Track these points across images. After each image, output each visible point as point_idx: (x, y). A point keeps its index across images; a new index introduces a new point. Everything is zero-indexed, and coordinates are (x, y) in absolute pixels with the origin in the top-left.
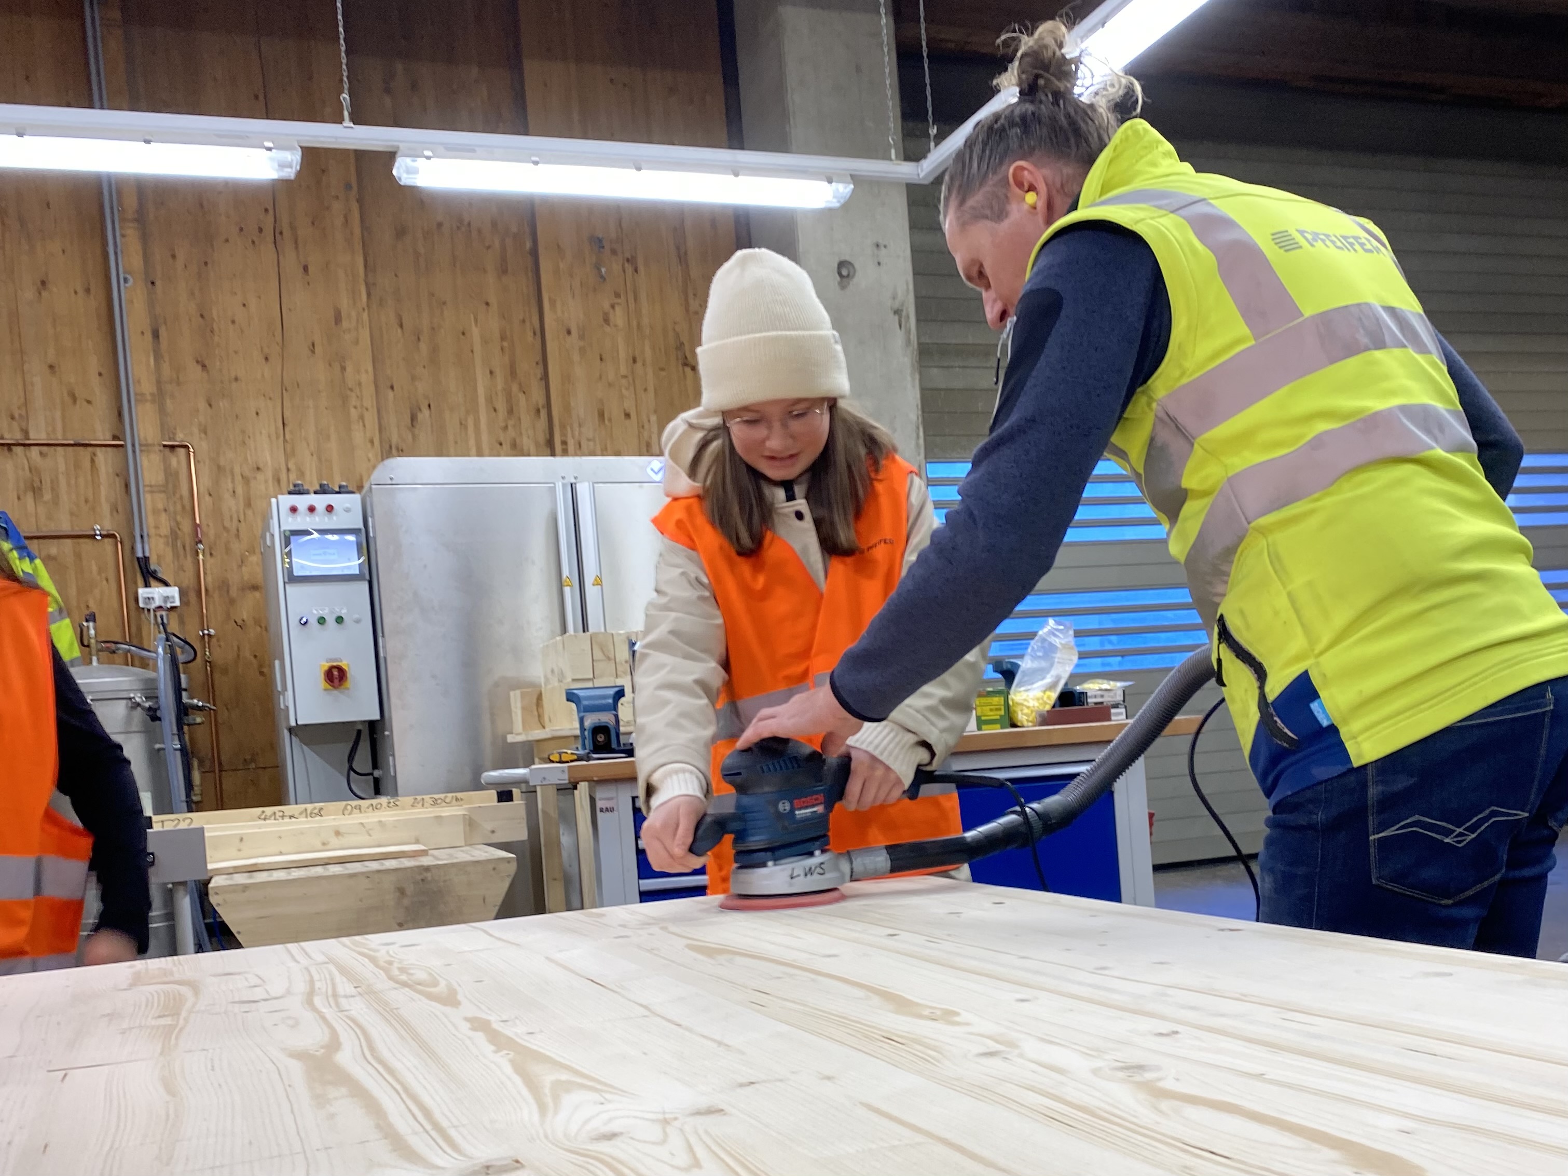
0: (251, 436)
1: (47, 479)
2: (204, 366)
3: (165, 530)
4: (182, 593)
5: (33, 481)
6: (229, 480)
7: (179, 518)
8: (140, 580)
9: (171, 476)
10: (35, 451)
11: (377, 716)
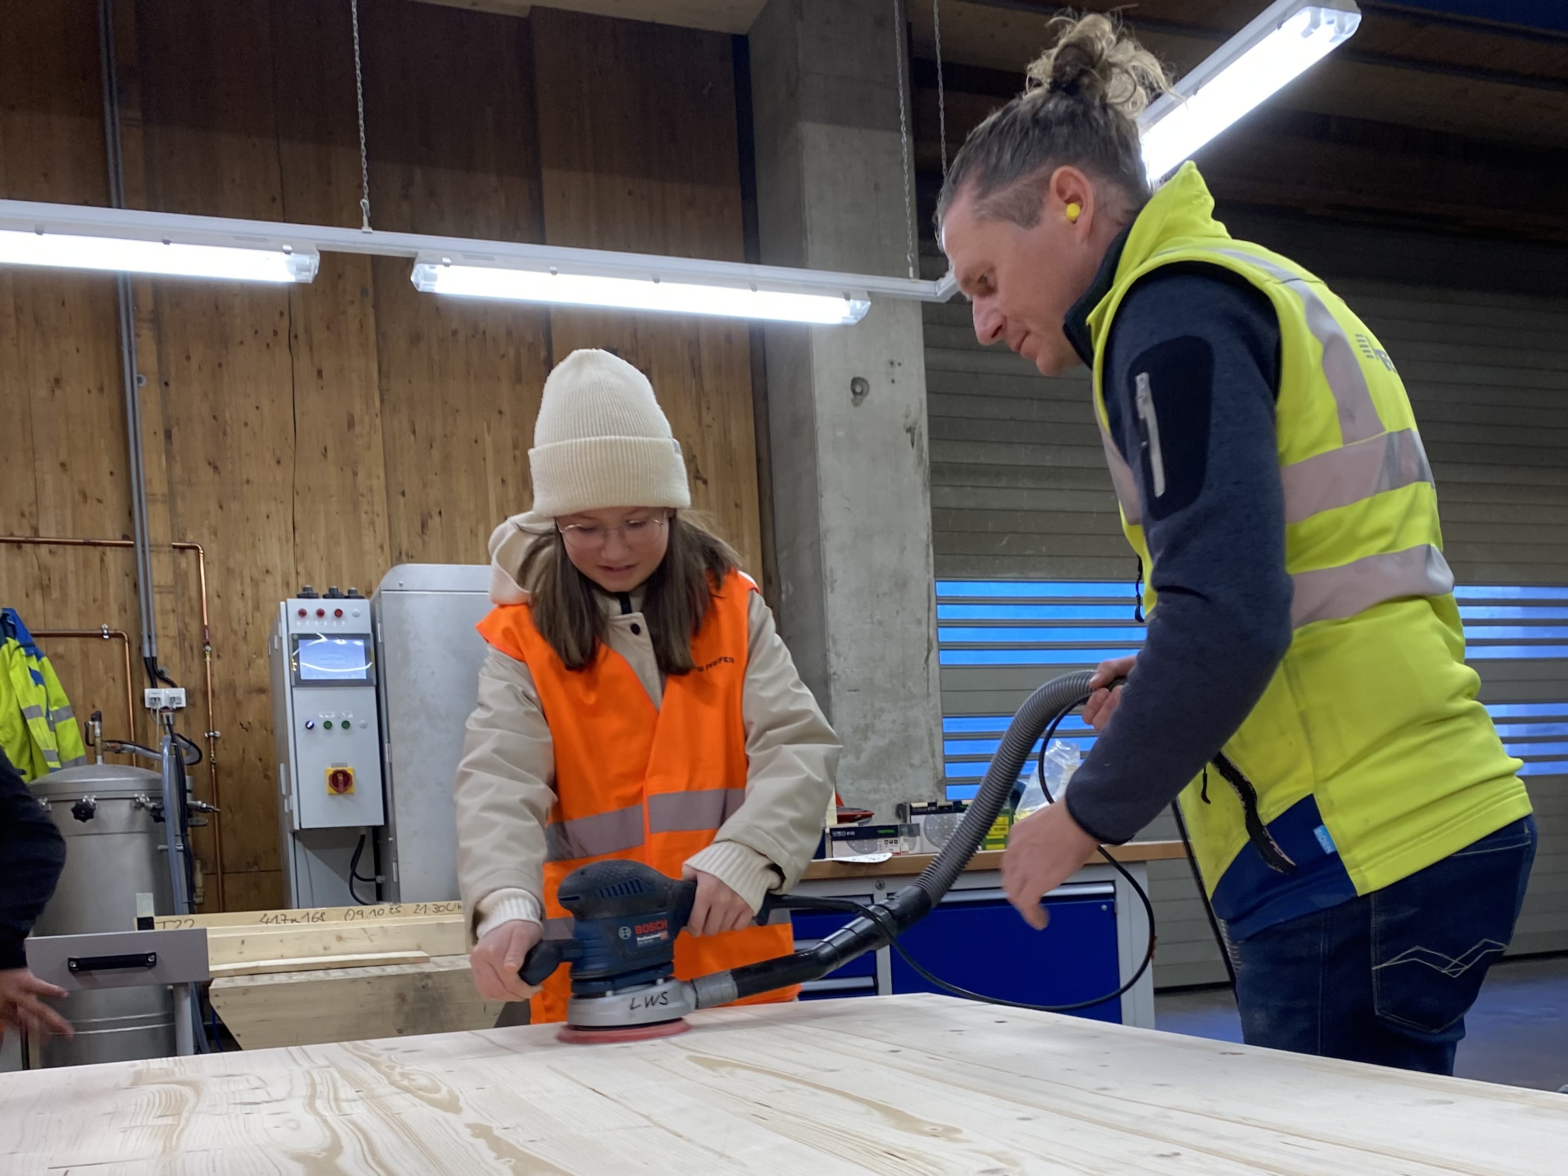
0: (261, 538)
1: (56, 578)
2: (216, 468)
3: (173, 631)
4: (188, 695)
5: (41, 579)
6: (239, 583)
7: (187, 619)
8: (147, 681)
9: (180, 577)
10: (44, 550)
11: (381, 822)
